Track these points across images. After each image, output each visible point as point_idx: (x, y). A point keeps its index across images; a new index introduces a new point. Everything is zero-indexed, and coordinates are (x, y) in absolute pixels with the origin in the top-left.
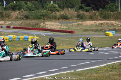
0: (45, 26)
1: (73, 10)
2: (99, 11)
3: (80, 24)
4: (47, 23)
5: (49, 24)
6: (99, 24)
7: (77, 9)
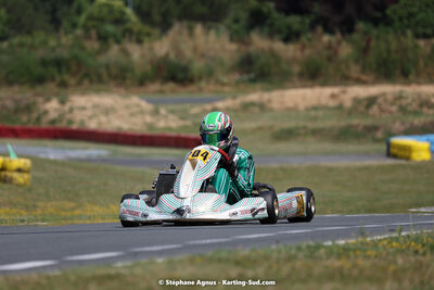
0: (68, 116)
1: (218, 35)
2: (356, 36)
3: (252, 104)
4: (79, 100)
5: (89, 105)
6: (357, 101)
7: (235, 27)
